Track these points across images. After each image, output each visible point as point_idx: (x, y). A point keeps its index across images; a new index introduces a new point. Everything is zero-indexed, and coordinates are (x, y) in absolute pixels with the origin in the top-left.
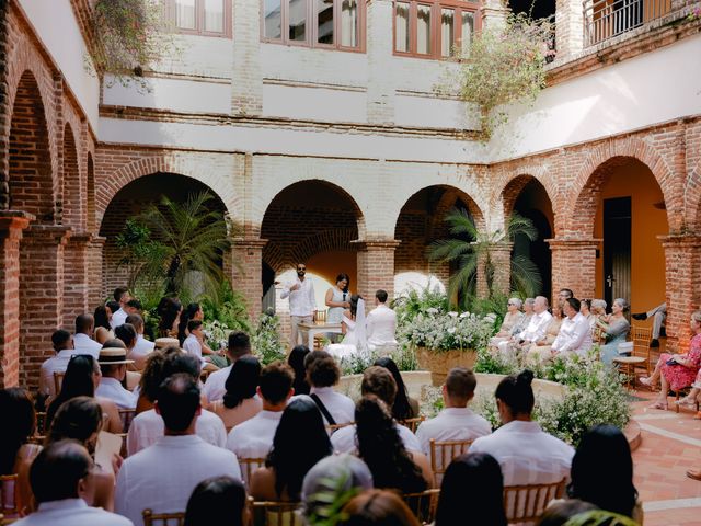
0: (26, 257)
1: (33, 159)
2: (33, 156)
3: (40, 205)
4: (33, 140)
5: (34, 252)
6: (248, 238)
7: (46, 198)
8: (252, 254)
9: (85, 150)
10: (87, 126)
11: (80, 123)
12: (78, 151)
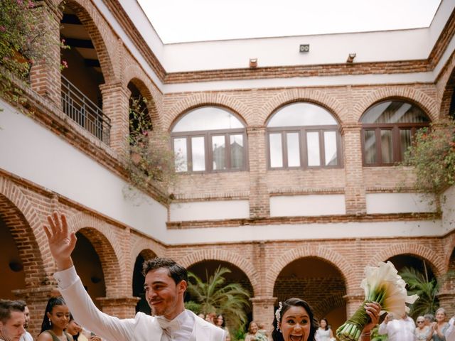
0: (33, 309)
1: (29, 248)
2: (30, 245)
3: (38, 276)
4: (27, 235)
5: (37, 305)
6: (264, 298)
7: (41, 271)
8: (267, 308)
9: (127, 246)
10: (129, 231)
11: (122, 230)
12: (114, 246)
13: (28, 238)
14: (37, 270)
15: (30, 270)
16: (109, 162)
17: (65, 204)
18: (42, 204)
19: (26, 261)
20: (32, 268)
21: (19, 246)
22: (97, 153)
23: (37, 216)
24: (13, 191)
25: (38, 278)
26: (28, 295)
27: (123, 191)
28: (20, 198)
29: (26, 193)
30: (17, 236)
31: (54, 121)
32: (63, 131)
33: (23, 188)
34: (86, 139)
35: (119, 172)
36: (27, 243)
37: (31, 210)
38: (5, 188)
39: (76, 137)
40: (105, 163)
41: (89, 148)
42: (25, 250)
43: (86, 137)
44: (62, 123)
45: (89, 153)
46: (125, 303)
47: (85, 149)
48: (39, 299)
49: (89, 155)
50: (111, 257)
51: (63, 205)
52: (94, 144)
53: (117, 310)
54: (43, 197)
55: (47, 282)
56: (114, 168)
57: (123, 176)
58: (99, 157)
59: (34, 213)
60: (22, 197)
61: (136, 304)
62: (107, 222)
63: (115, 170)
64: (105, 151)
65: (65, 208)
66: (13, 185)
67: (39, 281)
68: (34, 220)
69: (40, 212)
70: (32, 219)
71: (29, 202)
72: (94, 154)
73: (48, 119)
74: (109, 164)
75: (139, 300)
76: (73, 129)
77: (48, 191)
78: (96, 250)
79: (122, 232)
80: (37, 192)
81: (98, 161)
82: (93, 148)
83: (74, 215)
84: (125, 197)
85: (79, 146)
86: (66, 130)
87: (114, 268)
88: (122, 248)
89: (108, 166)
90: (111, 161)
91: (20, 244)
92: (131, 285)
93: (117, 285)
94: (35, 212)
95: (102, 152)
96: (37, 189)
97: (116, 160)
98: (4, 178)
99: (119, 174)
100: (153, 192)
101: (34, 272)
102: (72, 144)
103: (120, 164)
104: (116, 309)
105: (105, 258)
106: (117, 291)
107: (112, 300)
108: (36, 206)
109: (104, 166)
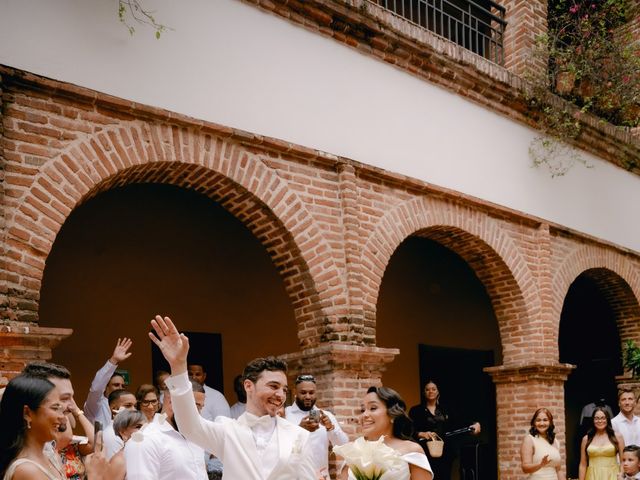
1: (296, 272)
3: (315, 325)
7: (318, 315)
9: (542, 262)
10: (548, 232)
11: (530, 230)
12: (509, 262)
13: (289, 252)
14: (312, 313)
15: (303, 315)
16: (490, 92)
17: (379, 182)
18: (315, 184)
19: (295, 299)
20: (305, 312)
21: (282, 272)
22: (455, 74)
23: (303, 208)
24: (243, 165)
25: (315, 329)
26: (300, 362)
27: (530, 151)
28: (259, 175)
29: (275, 166)
30: (274, 253)
31: (336, 17)
32: (362, 35)
33: (267, 158)
34: (423, 46)
35: (519, 111)
36: (290, 265)
37: (287, 196)
38: (222, 159)
39: (396, 45)
40: (478, 96)
41: (434, 65)
42: (291, 278)
43: (420, 40)
44: (357, 18)
45: (436, 77)
46: (537, 376)
47: (426, 68)
48: (317, 370)
49: (437, 82)
50: (506, 285)
51: (372, 184)
52: (445, 54)
53: (523, 391)
54: (319, 171)
55: (328, 336)
56: (503, 103)
57: (530, 121)
58: (463, 84)
59: (295, 203)
60: (264, 175)
61: (565, 378)
62: (490, 214)
63: (509, 109)
64: (473, 67)
65: (376, 189)
66: (243, 152)
67: (318, 335)
68: (295, 216)
69: (311, 200)
70: (290, 214)
71: (284, 183)
72: (448, 77)
73: (320, 13)
74: (489, 97)
75: (573, 370)
76: (386, 28)
77: (329, 156)
78: (478, 274)
79: (532, 235)
80: (304, 162)
81: (461, 93)
82: (443, 64)
83: (404, 203)
84: (536, 163)
85: (407, 65)
86: (370, 33)
87: (515, 307)
88: (531, 268)
89: (487, 101)
90: (494, 89)
91: (282, 268)
92: (555, 340)
93: (522, 341)
94: (298, 200)
95: (467, 70)
96: (301, 156)
97: (507, 86)
98: (220, 141)
99: (520, 116)
100: (611, 150)
101: (308, 318)
102: (391, 62)
103: (516, 94)
104: (520, 387)
105: (497, 289)
106: (523, 353)
107: (510, 372)
108: (301, 189)
109: (480, 102)
